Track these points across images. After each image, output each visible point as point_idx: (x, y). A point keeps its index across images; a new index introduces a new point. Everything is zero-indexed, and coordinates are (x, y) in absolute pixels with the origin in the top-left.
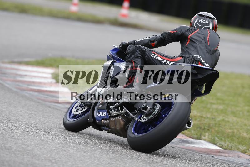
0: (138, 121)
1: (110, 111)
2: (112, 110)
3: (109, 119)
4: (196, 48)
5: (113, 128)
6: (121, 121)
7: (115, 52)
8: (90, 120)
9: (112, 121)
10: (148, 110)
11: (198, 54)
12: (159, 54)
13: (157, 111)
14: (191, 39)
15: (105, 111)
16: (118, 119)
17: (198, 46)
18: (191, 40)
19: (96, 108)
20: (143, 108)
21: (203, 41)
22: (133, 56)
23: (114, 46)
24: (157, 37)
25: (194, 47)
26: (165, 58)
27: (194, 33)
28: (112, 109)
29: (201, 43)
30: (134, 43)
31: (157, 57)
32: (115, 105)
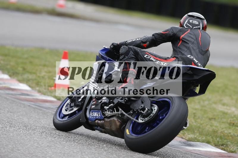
0: (135, 121)
1: (104, 112)
2: (106, 111)
3: (103, 120)
4: (188, 48)
5: (109, 128)
6: (117, 122)
7: (104, 52)
8: (82, 120)
9: (107, 121)
10: (145, 111)
11: (191, 55)
12: (152, 55)
13: (154, 113)
14: (183, 39)
15: (99, 112)
16: (113, 119)
17: (191, 47)
18: (183, 41)
19: (89, 108)
20: (141, 110)
21: (195, 42)
22: (127, 57)
23: (104, 46)
24: (149, 38)
25: (186, 47)
26: (158, 59)
27: (186, 33)
28: (106, 109)
29: (193, 43)
30: (125, 44)
31: (151, 58)
32: (110, 105)
